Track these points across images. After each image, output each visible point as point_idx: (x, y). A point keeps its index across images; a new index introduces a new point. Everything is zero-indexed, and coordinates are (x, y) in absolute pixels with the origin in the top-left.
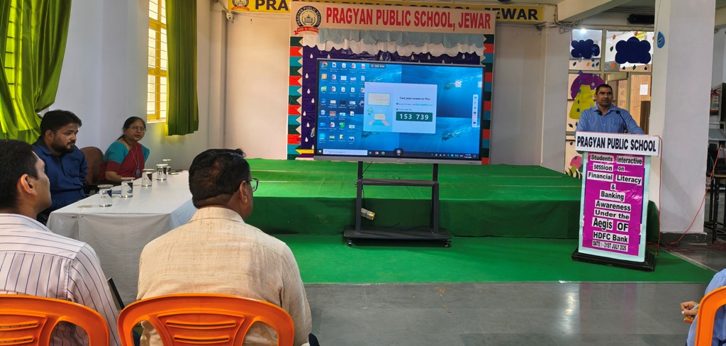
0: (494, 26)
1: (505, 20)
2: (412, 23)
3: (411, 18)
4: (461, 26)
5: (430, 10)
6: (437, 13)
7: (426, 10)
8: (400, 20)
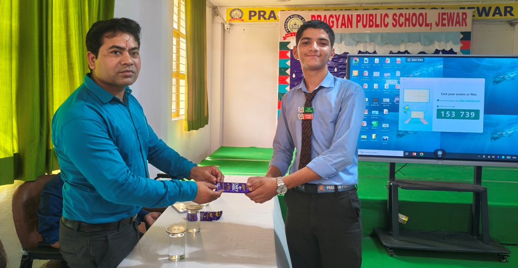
0: (471, 23)
1: (481, 18)
2: (390, 25)
3: (389, 20)
4: (437, 25)
5: (407, 12)
6: (414, 14)
7: (403, 12)
8: (378, 22)
